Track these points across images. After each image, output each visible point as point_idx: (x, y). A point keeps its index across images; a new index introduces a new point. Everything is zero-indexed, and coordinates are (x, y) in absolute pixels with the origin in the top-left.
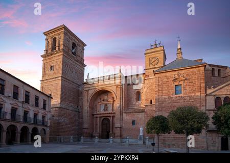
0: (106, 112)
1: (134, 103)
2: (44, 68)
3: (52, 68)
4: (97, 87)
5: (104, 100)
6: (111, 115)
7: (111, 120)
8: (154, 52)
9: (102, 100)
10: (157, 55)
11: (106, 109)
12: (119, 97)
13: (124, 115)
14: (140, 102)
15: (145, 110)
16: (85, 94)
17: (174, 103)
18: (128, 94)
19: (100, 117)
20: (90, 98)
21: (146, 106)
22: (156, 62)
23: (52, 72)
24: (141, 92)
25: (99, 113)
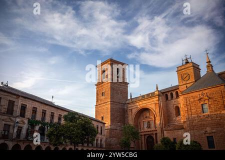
0: (149, 130)
1: (174, 119)
2: (97, 94)
3: (103, 94)
4: (139, 106)
5: (146, 117)
6: (154, 133)
7: (154, 138)
8: (184, 69)
9: (145, 117)
10: (188, 71)
11: (149, 127)
12: (158, 114)
13: (165, 132)
14: (179, 117)
15: (184, 127)
16: (130, 113)
17: (202, 121)
18: (167, 110)
19: (145, 135)
20: (134, 117)
21: (184, 122)
22: (187, 78)
23: (103, 97)
24: (180, 106)
25: (143, 131)
